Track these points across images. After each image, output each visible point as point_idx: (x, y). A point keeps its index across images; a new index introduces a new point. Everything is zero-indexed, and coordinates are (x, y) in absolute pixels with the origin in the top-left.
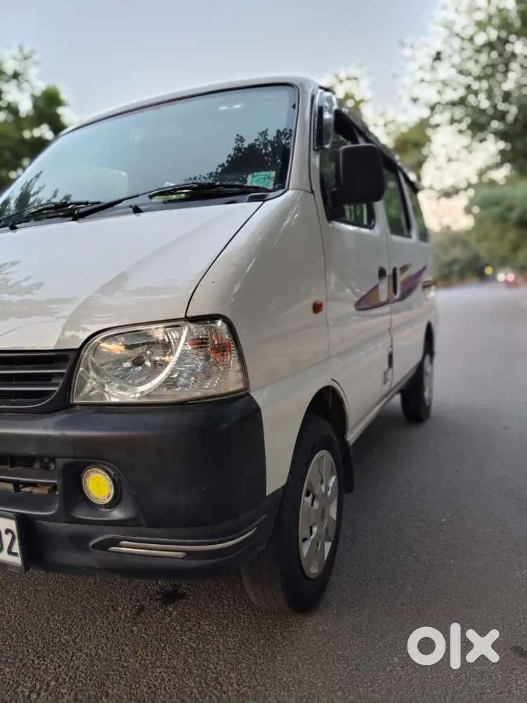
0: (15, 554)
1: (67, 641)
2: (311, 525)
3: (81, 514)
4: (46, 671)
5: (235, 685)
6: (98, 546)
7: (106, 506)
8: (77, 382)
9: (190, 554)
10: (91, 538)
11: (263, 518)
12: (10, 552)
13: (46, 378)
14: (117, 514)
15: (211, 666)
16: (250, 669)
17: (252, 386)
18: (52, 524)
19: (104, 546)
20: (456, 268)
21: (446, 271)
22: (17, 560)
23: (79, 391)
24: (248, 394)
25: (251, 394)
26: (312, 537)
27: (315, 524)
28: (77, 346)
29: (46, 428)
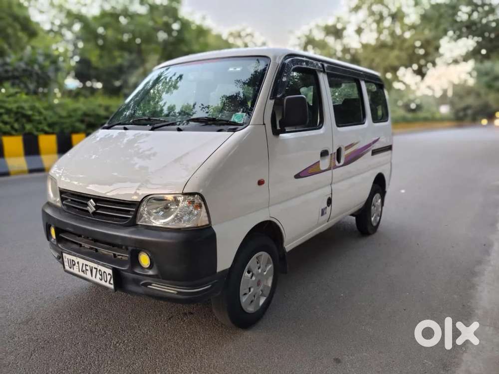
0: (112, 284)
1: (136, 326)
2: (249, 286)
3: (138, 271)
4: (124, 336)
5: (201, 354)
6: (143, 285)
7: (147, 268)
8: (139, 215)
9: (179, 293)
10: (141, 281)
11: (215, 281)
12: (110, 283)
13: (128, 212)
14: (151, 273)
15: (194, 345)
16: (210, 348)
17: (212, 223)
18: (126, 273)
19: (146, 285)
20: (470, 112)
21: (461, 114)
22: (112, 287)
23: (140, 219)
24: (211, 227)
25: (212, 227)
26: (250, 293)
27: (252, 287)
28: (140, 200)
29: (125, 233)
